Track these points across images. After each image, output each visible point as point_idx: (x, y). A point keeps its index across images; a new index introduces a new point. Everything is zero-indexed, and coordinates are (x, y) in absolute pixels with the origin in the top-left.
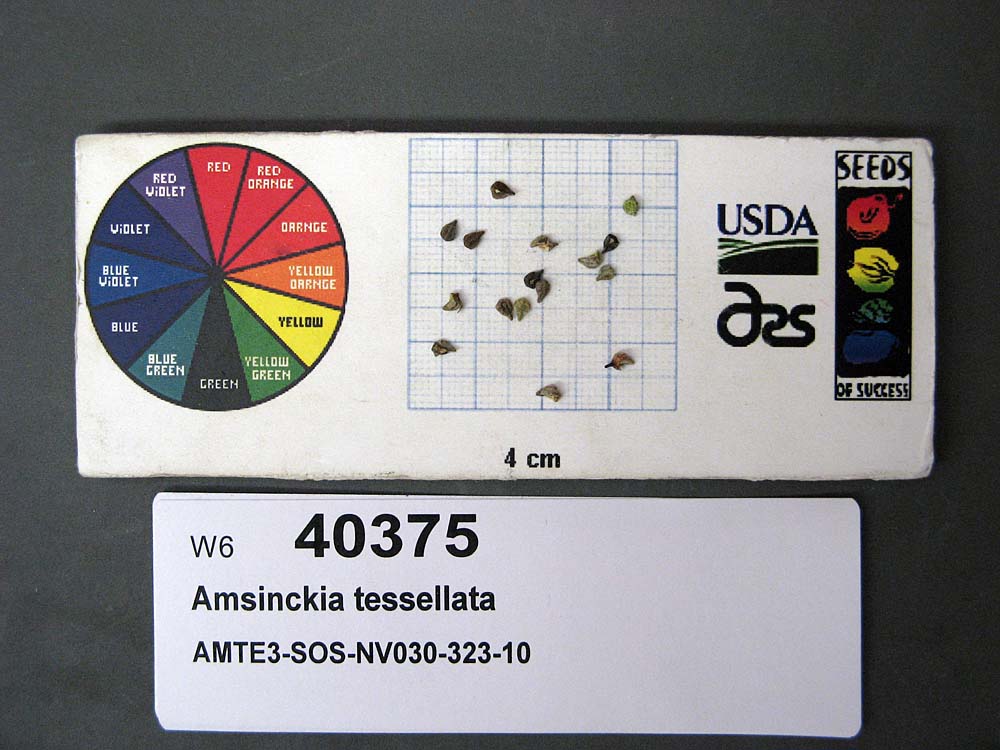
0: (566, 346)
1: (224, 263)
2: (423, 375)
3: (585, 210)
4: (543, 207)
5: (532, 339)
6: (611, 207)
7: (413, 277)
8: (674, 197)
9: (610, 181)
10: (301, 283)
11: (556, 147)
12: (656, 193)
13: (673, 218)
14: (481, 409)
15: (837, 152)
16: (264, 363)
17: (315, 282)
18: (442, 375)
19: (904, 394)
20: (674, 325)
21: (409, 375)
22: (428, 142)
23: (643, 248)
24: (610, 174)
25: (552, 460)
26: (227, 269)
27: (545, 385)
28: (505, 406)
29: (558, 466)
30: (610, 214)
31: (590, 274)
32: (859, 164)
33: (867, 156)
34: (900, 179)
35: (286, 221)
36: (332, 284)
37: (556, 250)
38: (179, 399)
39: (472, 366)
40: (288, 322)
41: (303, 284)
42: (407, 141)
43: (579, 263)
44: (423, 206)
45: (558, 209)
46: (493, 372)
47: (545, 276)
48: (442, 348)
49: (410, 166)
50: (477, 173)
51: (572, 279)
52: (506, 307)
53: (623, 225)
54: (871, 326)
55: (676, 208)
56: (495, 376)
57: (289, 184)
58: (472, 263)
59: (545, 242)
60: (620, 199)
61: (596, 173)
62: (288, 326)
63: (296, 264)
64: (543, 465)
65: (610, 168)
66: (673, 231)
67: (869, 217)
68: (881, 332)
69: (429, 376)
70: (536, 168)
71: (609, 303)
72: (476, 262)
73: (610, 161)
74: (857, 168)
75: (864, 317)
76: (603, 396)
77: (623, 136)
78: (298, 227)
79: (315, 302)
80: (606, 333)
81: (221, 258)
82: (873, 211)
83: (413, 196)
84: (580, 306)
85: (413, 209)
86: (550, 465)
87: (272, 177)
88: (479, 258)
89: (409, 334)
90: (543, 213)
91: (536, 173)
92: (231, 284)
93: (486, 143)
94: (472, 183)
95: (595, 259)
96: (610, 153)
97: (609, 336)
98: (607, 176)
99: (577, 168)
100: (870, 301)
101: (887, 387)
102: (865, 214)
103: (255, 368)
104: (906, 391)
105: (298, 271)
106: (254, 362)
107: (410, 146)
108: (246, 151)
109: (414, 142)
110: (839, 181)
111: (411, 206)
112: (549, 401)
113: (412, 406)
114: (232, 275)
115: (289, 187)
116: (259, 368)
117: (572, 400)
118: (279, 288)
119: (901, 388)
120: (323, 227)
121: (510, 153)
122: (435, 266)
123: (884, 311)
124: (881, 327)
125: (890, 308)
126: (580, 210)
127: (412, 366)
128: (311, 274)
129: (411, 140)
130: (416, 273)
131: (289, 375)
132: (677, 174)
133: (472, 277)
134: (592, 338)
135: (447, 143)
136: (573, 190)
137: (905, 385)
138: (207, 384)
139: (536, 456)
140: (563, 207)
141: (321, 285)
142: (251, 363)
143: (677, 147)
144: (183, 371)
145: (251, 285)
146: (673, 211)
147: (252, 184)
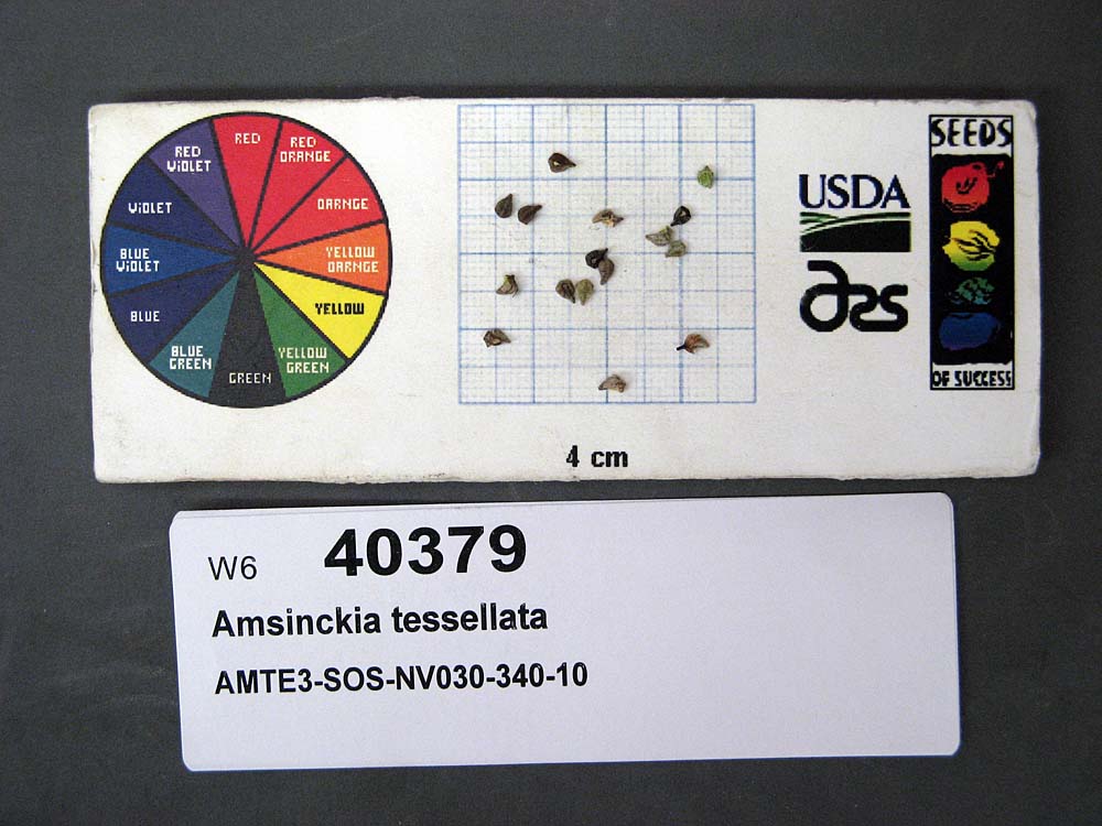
0: (633, 332)
1: (254, 244)
2: (475, 367)
3: (653, 182)
4: (606, 179)
5: (596, 325)
6: (681, 180)
7: (463, 258)
8: (751, 168)
9: (680, 150)
10: (340, 265)
11: (620, 113)
12: (732, 163)
13: (750, 190)
14: (539, 403)
15: (931, 116)
16: (299, 353)
17: (355, 264)
18: (496, 366)
19: (1006, 382)
20: (752, 309)
21: (460, 366)
22: (479, 108)
23: (717, 224)
24: (680, 142)
25: (619, 458)
26: (258, 252)
27: (610, 375)
28: (566, 400)
29: (625, 465)
30: (680, 187)
31: (659, 253)
32: (955, 129)
33: (963, 120)
34: (1000, 145)
35: (322, 197)
36: (374, 267)
37: (622, 226)
38: (206, 395)
39: (529, 355)
40: (326, 309)
41: (341, 267)
42: (455, 108)
43: (646, 241)
44: (473, 180)
45: (624, 182)
46: (552, 362)
47: (610, 256)
48: (495, 337)
49: (459, 135)
50: (533, 142)
51: (639, 258)
52: (566, 289)
53: (695, 197)
54: (970, 307)
55: (753, 179)
56: (555, 366)
57: (325, 156)
58: (528, 243)
59: (609, 217)
60: (692, 169)
61: (665, 142)
62: (325, 313)
63: (333, 246)
64: (608, 465)
65: (680, 135)
66: (750, 204)
67: (965, 188)
68: (980, 315)
69: (482, 367)
70: (599, 136)
71: (681, 284)
72: (533, 241)
73: (680, 128)
74: (953, 133)
75: (962, 297)
76: (674, 388)
77: (694, 101)
78: (336, 204)
79: (355, 287)
80: (677, 317)
81: (252, 238)
82: (970, 182)
83: (463, 169)
84: (648, 288)
85: (463, 183)
86: (617, 465)
87: (306, 149)
88: (537, 236)
89: (460, 322)
90: (606, 186)
91: (598, 142)
92: (262, 267)
93: (543, 109)
94: (528, 153)
95: (664, 235)
96: (680, 119)
97: (681, 321)
98: (677, 145)
99: (643, 136)
100: (969, 281)
101: (988, 375)
102: (962, 184)
103: (290, 360)
104: (1009, 379)
105: (336, 252)
106: (289, 353)
107: (459, 113)
108: (278, 121)
109: (463, 109)
110: (933, 148)
111: (460, 179)
112: (614, 394)
113: (464, 400)
114: (263, 258)
115: (326, 160)
116: (294, 360)
117: (641, 392)
118: (315, 271)
119: (1003, 376)
120: (363, 204)
121: (569, 120)
122: (488, 246)
123: (983, 291)
124: (980, 308)
125: (990, 288)
126: (647, 182)
127: (464, 356)
128: (351, 256)
129: (460, 106)
130: (467, 254)
131: (327, 368)
132: (753, 142)
133: (528, 257)
134: (663, 324)
135: (499, 109)
136: (640, 161)
137: (1008, 372)
138: (238, 378)
139: (602, 454)
140: (628, 179)
141: (362, 267)
142: (285, 354)
143: (754, 112)
144: (209, 364)
145: (284, 268)
146: (750, 183)
147: (285, 157)
